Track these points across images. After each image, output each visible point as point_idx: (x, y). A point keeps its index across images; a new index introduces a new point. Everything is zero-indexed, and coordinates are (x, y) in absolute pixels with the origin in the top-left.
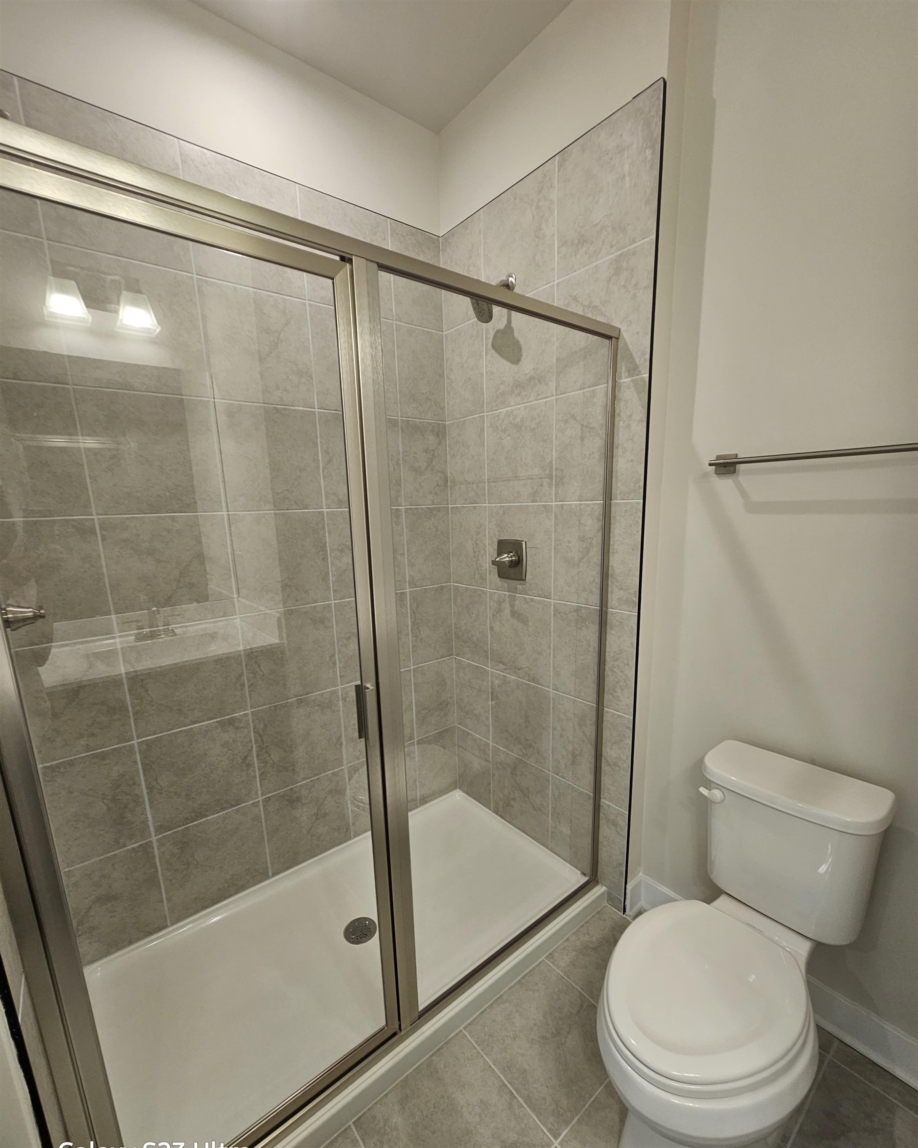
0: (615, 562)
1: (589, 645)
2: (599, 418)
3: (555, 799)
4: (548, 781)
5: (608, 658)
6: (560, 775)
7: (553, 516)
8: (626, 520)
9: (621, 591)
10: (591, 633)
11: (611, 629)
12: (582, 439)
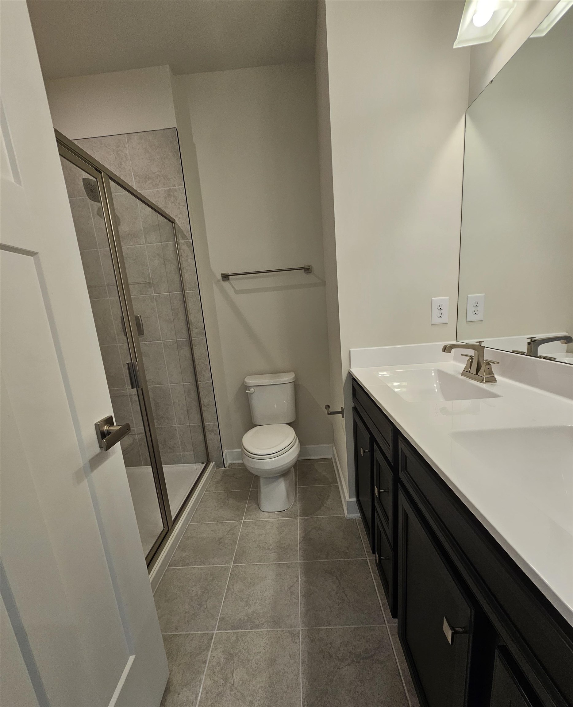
0: (191, 318)
1: (185, 357)
2: (172, 256)
3: (181, 437)
4: (176, 430)
5: (196, 360)
6: (182, 423)
7: (155, 301)
8: (193, 299)
9: (197, 330)
10: (186, 351)
11: (195, 347)
12: (165, 265)
